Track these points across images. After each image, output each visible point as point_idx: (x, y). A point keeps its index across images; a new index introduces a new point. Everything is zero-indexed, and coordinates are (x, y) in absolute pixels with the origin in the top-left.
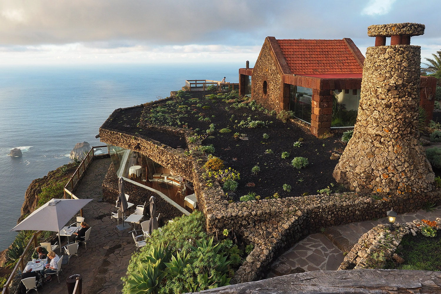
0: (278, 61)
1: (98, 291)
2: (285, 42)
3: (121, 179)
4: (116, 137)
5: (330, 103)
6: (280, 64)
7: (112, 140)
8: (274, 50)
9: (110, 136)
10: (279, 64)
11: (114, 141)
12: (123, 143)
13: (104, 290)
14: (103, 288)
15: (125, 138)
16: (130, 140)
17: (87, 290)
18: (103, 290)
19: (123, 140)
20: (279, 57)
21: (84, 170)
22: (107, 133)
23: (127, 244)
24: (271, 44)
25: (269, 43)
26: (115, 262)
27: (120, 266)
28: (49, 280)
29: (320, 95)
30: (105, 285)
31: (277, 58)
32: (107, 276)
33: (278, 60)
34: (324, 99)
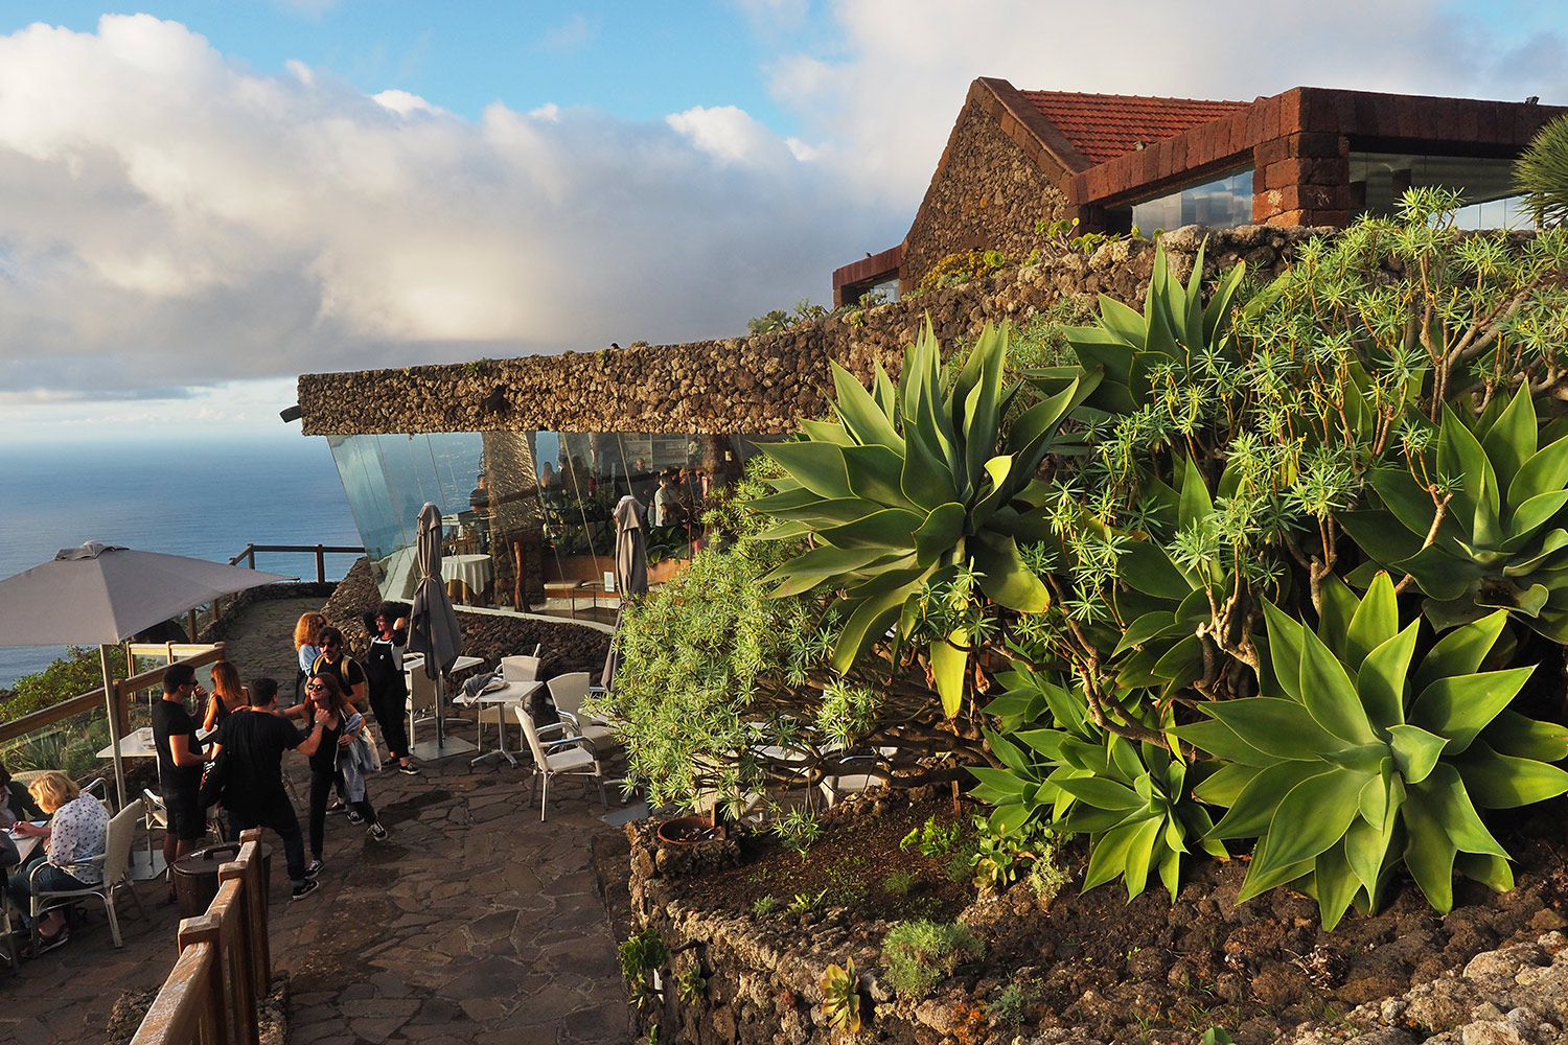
0: (1043, 140)
1: (358, 950)
2: (1047, 98)
3: (428, 509)
4: (384, 391)
5: (1339, 189)
6: (1053, 150)
7: (361, 410)
8: (1015, 112)
9: (354, 394)
10: (1045, 147)
11: (372, 412)
12: (419, 406)
13: (397, 945)
14: (386, 936)
15: (430, 384)
16: (455, 387)
17: (291, 960)
18: (389, 943)
19: (420, 394)
20: (1043, 131)
21: (214, 615)
22: (336, 388)
23: (477, 788)
24: (999, 96)
25: (990, 93)
26: (431, 846)
27: (464, 857)
28: (55, 939)
29: (1301, 155)
30: (395, 924)
31: (1033, 134)
32: (400, 892)
33: (1040, 137)
34: (1317, 172)
